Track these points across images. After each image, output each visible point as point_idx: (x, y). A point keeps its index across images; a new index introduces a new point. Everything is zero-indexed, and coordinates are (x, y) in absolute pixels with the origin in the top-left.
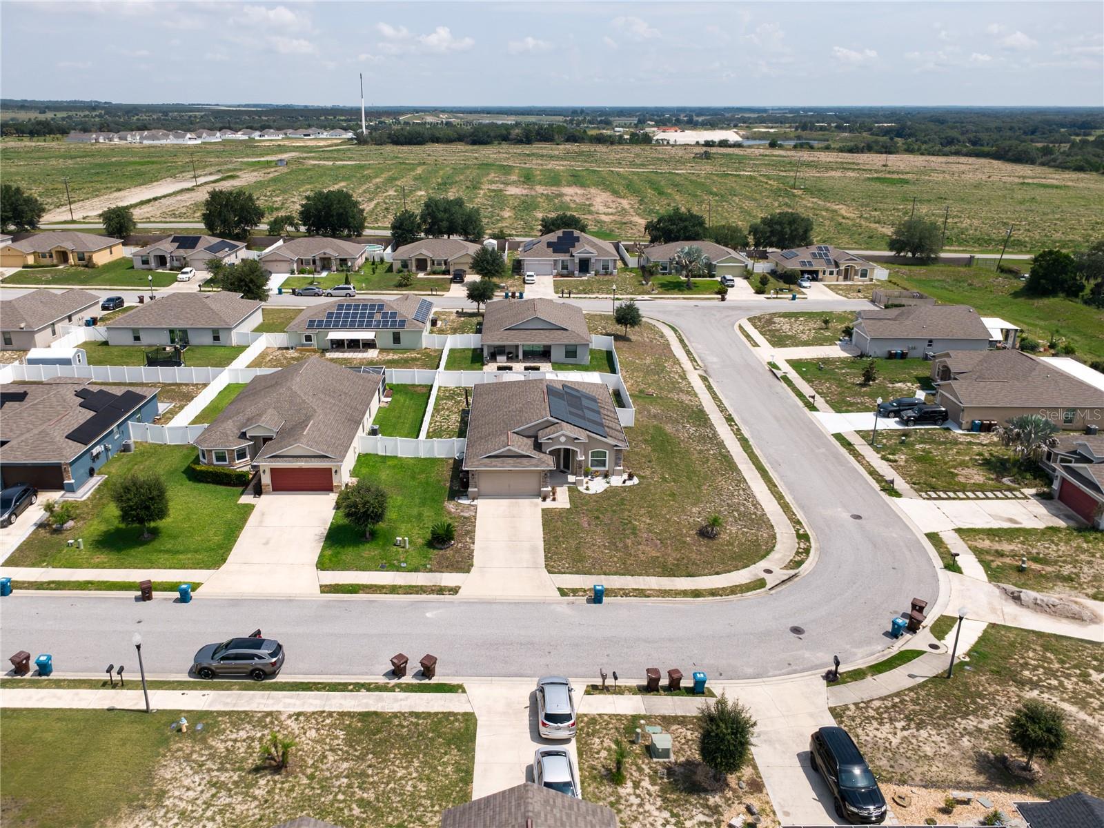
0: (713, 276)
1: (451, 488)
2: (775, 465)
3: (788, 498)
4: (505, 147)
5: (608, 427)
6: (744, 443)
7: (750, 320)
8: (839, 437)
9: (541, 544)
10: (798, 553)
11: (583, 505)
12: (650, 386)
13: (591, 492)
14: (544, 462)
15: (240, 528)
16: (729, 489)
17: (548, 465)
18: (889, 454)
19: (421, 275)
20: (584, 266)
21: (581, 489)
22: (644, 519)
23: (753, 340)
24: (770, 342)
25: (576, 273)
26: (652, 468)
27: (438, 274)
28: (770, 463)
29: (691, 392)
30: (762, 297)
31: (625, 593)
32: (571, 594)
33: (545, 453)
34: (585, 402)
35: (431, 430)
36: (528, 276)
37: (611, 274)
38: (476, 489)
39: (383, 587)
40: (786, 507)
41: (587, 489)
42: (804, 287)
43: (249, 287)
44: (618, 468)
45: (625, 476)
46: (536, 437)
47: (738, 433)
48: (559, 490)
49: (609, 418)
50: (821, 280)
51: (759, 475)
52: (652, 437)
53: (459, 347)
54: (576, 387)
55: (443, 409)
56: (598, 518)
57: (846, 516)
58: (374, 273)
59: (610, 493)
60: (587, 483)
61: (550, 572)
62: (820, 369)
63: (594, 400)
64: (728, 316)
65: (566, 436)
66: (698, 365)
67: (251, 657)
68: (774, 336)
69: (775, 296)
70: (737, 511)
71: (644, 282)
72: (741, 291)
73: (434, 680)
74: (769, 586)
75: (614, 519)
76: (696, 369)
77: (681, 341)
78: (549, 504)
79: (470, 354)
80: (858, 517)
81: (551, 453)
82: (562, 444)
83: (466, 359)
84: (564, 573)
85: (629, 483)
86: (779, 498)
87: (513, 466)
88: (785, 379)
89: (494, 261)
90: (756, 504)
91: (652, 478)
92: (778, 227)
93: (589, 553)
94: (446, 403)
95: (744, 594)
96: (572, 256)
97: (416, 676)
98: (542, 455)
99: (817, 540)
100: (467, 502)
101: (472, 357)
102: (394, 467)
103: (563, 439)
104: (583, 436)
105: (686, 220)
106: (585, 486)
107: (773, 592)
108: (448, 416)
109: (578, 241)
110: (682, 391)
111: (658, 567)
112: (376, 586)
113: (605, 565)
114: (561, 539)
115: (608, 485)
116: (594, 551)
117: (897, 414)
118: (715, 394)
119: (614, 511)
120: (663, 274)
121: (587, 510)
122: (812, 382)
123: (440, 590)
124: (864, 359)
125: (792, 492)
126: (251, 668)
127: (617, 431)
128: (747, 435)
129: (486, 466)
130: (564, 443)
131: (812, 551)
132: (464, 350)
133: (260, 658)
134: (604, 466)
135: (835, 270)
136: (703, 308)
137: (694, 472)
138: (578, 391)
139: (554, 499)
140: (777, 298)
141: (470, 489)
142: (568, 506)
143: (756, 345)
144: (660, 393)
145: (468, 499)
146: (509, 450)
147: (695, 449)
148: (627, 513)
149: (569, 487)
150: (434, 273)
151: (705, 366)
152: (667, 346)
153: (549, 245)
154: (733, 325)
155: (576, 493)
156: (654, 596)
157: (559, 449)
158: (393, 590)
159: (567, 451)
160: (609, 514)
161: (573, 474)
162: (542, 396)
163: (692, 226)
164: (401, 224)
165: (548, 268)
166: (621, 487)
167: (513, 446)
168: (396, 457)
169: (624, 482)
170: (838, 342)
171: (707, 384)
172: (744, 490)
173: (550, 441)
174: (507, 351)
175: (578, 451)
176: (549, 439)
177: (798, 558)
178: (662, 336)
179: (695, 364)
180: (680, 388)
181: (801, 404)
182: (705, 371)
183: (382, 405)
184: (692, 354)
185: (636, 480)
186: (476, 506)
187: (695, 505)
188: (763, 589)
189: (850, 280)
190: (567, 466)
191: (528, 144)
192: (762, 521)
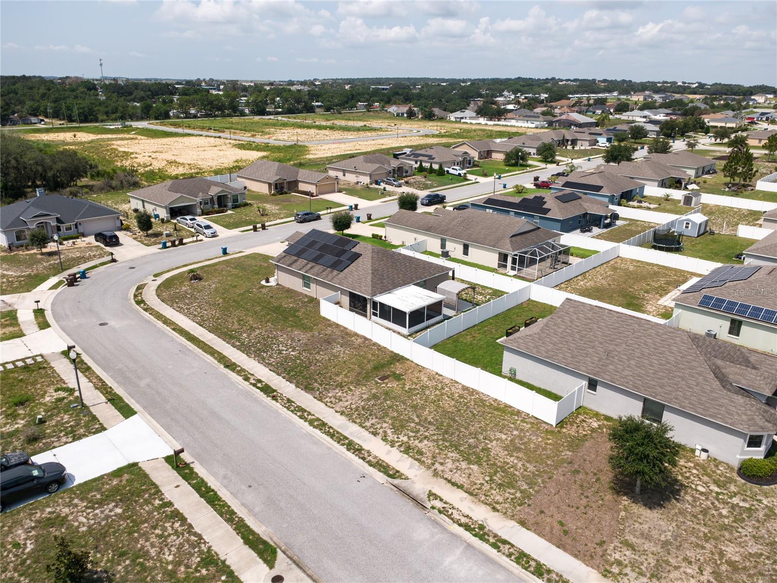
2: (184, 350)
3: (160, 324)
10: (141, 293)
16: (206, 310)
28: (189, 350)
40: (159, 316)
51: (192, 333)
57: (112, 323)
70: (189, 298)
80: (102, 324)
86: (167, 321)
90: (180, 310)
99: (131, 304)
125: (159, 330)
131: (132, 297)
172: (195, 315)
177: (140, 291)
192: (171, 301)
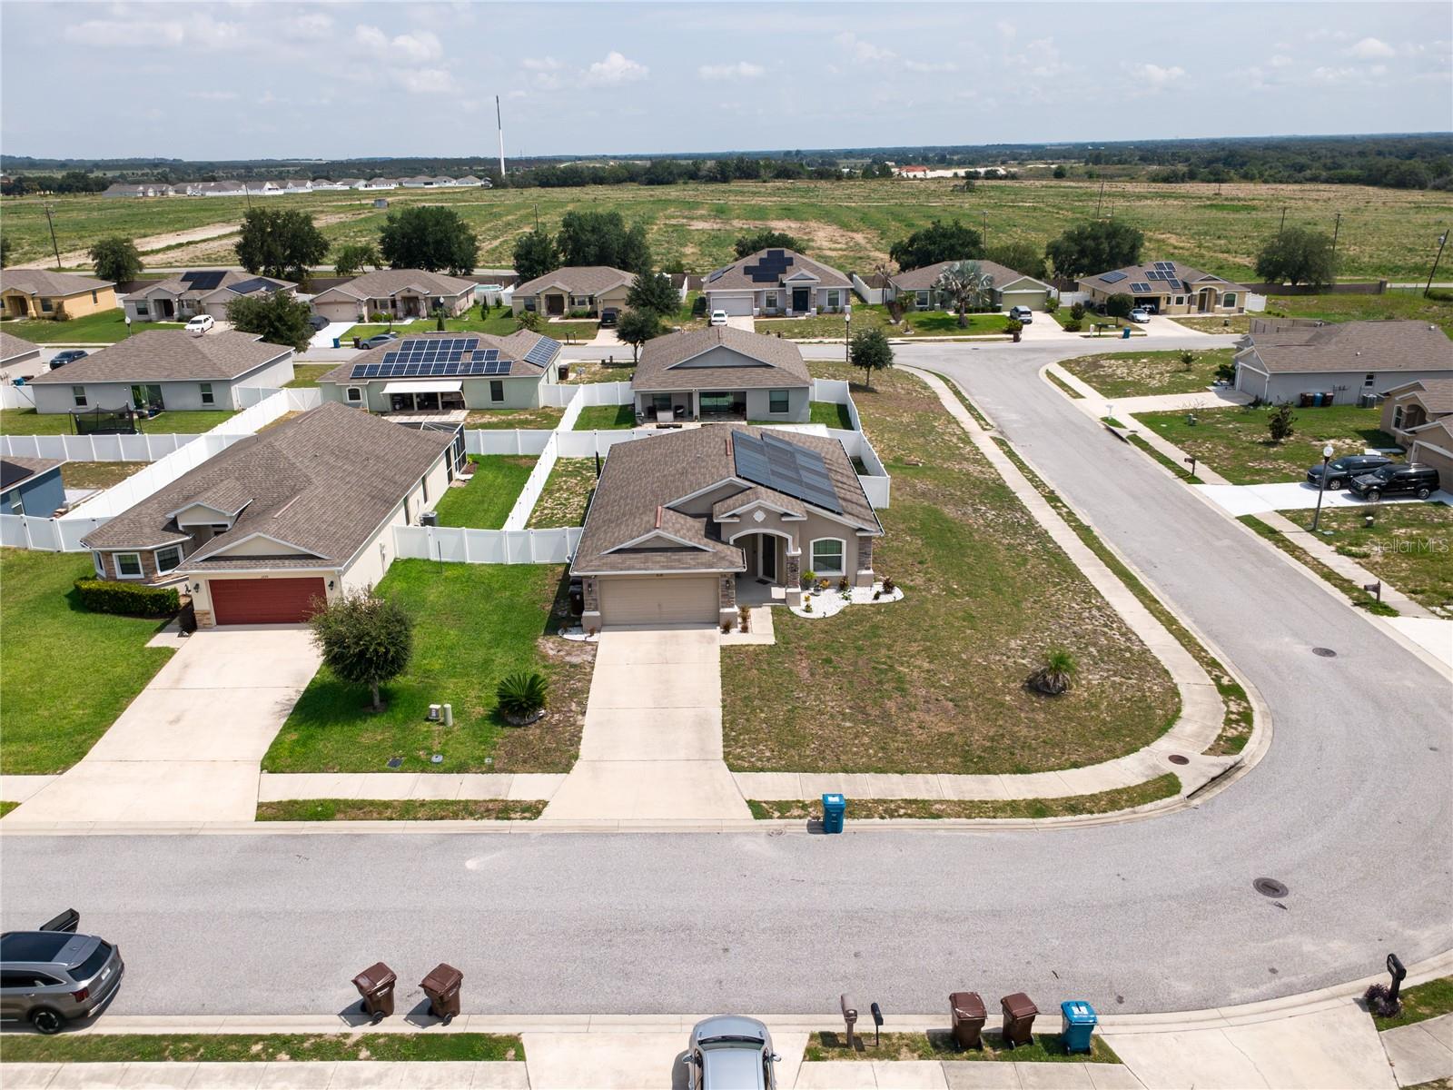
0: (998, 310)
1: (553, 613)
2: (1149, 567)
3: (1185, 622)
4: (692, 185)
5: (844, 499)
6: (1085, 533)
7: (1062, 364)
8: (1249, 520)
9: (717, 713)
10: (1228, 722)
11: (801, 639)
12: (911, 453)
13: (814, 615)
14: (723, 558)
15: (133, 693)
16: (1071, 608)
17: (732, 564)
18: (1351, 545)
19: (554, 320)
20: (801, 300)
21: (797, 610)
22: (918, 663)
23: (1072, 390)
24: (1101, 391)
25: (789, 310)
26: (926, 573)
27: (581, 317)
28: (1136, 564)
29: (981, 460)
30: (1076, 336)
31: (890, 809)
32: (777, 814)
33: (728, 543)
34: (801, 460)
35: (534, 521)
36: (716, 315)
37: (842, 311)
38: (597, 614)
39: (387, 805)
40: (1183, 637)
41: (808, 609)
42: (1139, 322)
43: (276, 329)
44: (864, 572)
45: (879, 587)
46: (710, 516)
47: (1070, 518)
48: (753, 612)
49: (845, 486)
50: (1164, 312)
51: (1122, 585)
52: (923, 524)
53: (598, 403)
54: (787, 439)
55: (559, 490)
56: (828, 661)
57: (1302, 651)
58: (484, 319)
59: (852, 616)
60: (807, 599)
61: (732, 768)
62: (1192, 424)
63: (818, 458)
64: (1028, 360)
65: (767, 511)
66: (988, 424)
67: (27, 980)
68: (1104, 383)
69: (1097, 334)
70: (1095, 645)
71: (892, 321)
72: (1043, 329)
73: (457, 1026)
74: (1186, 791)
75: (860, 663)
76: (985, 430)
77: (957, 393)
78: (735, 637)
79: (616, 412)
80: (1328, 653)
81: (738, 543)
82: (756, 524)
83: (606, 418)
84: (762, 770)
85: (884, 599)
86: (1169, 622)
87: (663, 567)
88: (1135, 439)
89: (662, 291)
90: (1127, 633)
91: (929, 591)
92: (1090, 243)
93: (813, 728)
94: (566, 482)
95: (1137, 808)
96: (783, 285)
97: (414, 1016)
98: (720, 547)
99: (1261, 698)
100: (580, 637)
101: (618, 417)
102: (455, 580)
103: (759, 516)
104: (798, 511)
105: (952, 235)
106: (803, 604)
107: (1196, 802)
108: (566, 499)
109: (792, 264)
110: (967, 460)
111: (954, 756)
112: (372, 803)
113: (845, 753)
114: (756, 702)
115: (846, 603)
116: (821, 726)
117: (1344, 482)
118: (1022, 463)
119: (860, 649)
120: (921, 310)
121: (807, 648)
122: (1183, 442)
123: (504, 810)
124: (1262, 408)
125: (1189, 611)
126: (29, 1005)
127: (861, 506)
128: (1086, 521)
129: (613, 567)
130: (763, 524)
131: (1257, 718)
132: (606, 408)
133: (49, 981)
134: (839, 568)
135: (1185, 296)
136: (987, 351)
137: (1004, 579)
138: (789, 444)
139: (745, 630)
140: (1100, 336)
141: (585, 614)
142: (771, 641)
143: (1077, 396)
144: (930, 462)
145: (583, 632)
146: (658, 537)
147: (1000, 543)
148: (883, 651)
149: (773, 608)
150: (574, 316)
151: (999, 426)
152: (936, 398)
153: (747, 270)
154: (1037, 371)
155: (787, 618)
156: (949, 816)
157: (755, 536)
158: (407, 810)
159: (769, 539)
160: (850, 654)
161: (780, 584)
162: (723, 447)
163: (961, 245)
164: (529, 253)
165: (746, 305)
166: (872, 605)
167: (664, 529)
168: (462, 564)
169: (877, 597)
170: (1211, 388)
171: (1007, 449)
172: (1099, 609)
173: (736, 520)
174: (673, 405)
175: (790, 538)
176: (734, 515)
177: (1231, 733)
178: (926, 387)
179: (983, 422)
180: (961, 454)
181: (1170, 474)
182: (1001, 433)
183: (455, 484)
184: (976, 410)
185: (898, 594)
186: (595, 645)
187: (1013, 634)
188: (1176, 797)
189: (1208, 311)
190: (769, 571)
191: (725, 182)
192: (1144, 662)
